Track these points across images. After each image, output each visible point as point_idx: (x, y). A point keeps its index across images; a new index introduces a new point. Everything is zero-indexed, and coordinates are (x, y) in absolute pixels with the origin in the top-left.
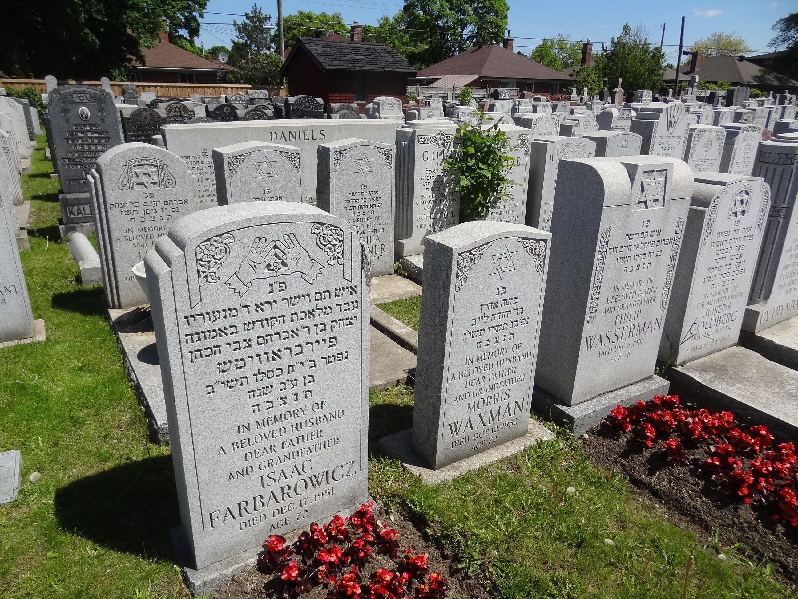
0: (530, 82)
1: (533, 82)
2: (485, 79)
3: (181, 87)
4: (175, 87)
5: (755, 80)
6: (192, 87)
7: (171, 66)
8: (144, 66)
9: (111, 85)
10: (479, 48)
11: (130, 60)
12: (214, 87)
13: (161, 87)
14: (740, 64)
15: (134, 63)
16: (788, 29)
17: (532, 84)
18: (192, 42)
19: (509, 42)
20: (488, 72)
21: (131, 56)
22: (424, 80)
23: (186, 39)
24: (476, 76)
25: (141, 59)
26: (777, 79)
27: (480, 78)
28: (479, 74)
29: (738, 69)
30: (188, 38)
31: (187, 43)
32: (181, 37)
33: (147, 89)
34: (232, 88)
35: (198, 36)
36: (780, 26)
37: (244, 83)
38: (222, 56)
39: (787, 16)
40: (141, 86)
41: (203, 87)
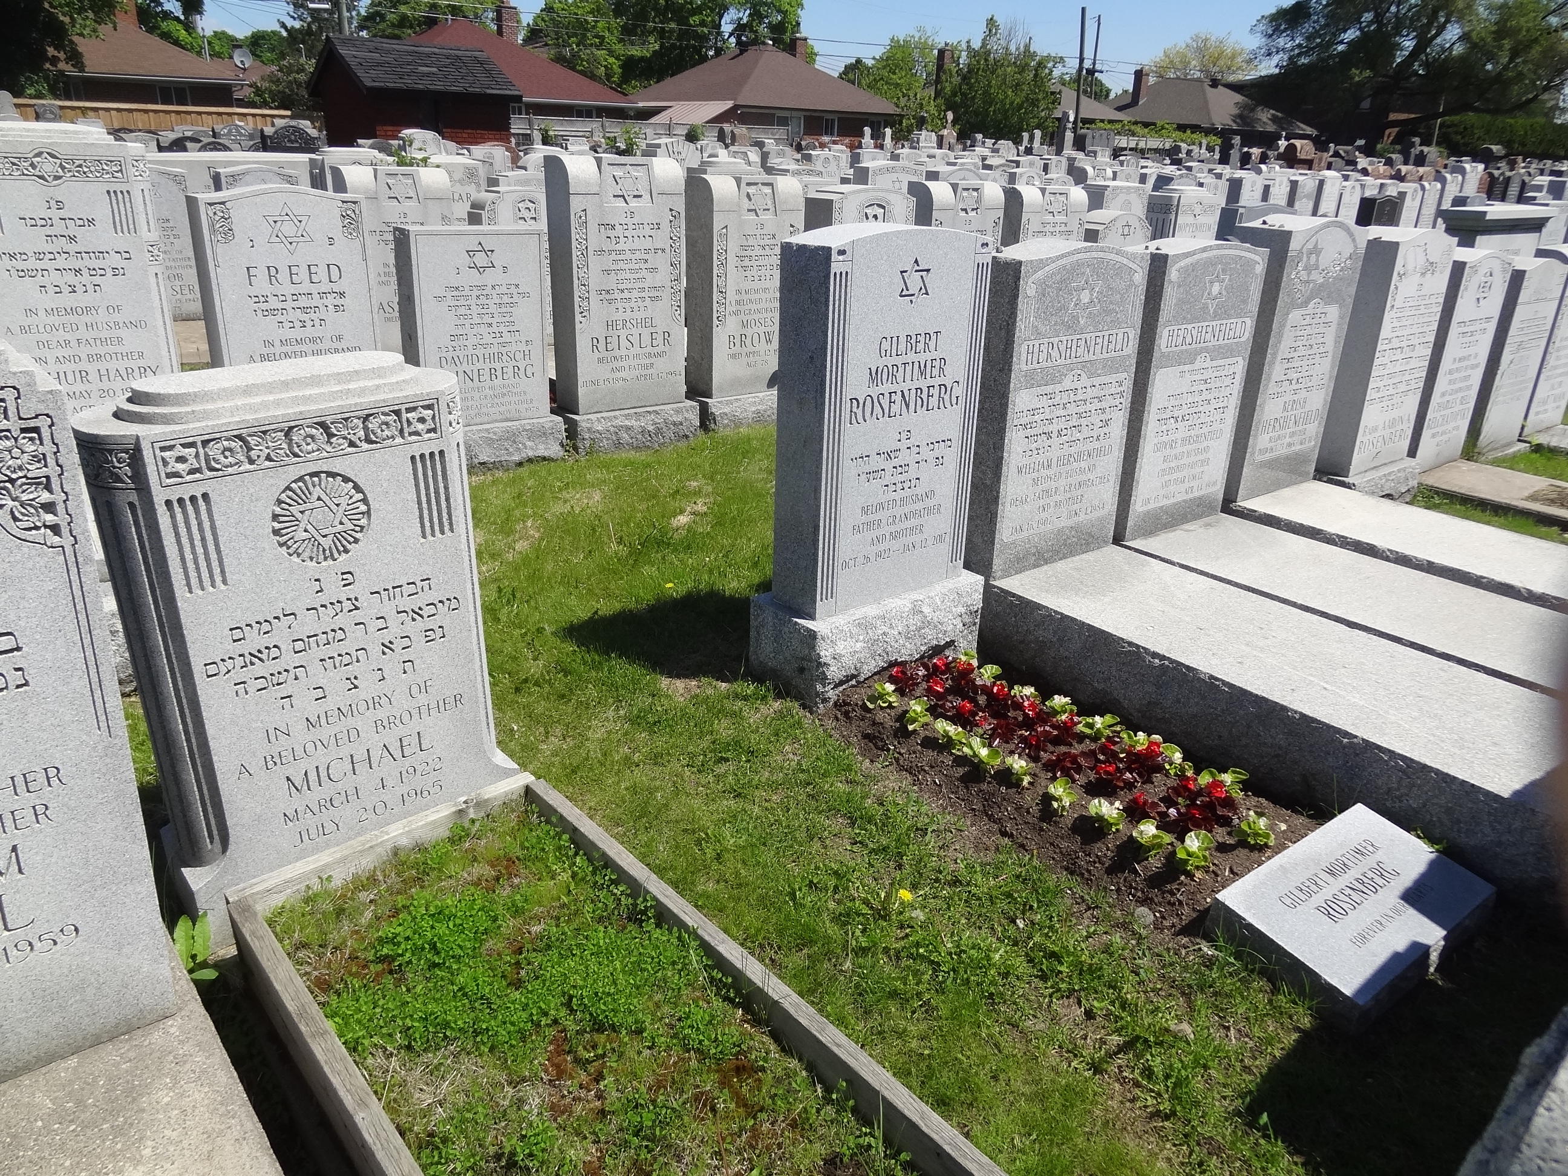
0: (829, 117)
1: (835, 117)
2: (744, 110)
3: (155, 112)
4: (146, 111)
5: (1234, 121)
6: (178, 113)
7: (141, 72)
8: (83, 71)
9: (17, 106)
10: (742, 52)
11: (54, 61)
12: (220, 114)
13: (118, 110)
14: (1210, 92)
15: (62, 66)
16: (1277, 31)
17: (833, 121)
18: (189, 27)
19: (799, 43)
20: (751, 96)
21: (56, 53)
22: (631, 109)
23: (177, 19)
24: (729, 104)
25: (75, 57)
26: (1274, 119)
27: (736, 107)
28: (735, 99)
29: (1206, 102)
30: (182, 18)
31: (179, 27)
32: (167, 15)
33: (91, 113)
34: (254, 115)
35: (201, 13)
36: (1261, 27)
37: (277, 108)
38: (240, 56)
39: (1274, 11)
40: (79, 108)
41: (200, 113)
